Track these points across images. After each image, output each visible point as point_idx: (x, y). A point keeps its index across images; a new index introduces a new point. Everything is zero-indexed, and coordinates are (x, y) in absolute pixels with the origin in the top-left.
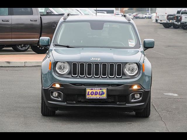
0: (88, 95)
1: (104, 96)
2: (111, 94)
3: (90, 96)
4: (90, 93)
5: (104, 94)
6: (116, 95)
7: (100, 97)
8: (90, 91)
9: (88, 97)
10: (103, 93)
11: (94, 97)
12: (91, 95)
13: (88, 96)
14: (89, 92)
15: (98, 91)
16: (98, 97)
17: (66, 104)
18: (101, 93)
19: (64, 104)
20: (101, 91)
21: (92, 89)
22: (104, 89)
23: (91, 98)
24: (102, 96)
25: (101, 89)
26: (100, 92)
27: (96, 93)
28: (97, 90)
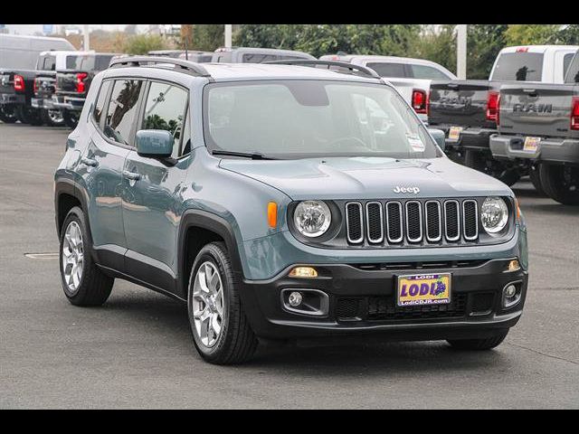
0: (404, 294)
1: (445, 297)
2: (460, 289)
3: (409, 297)
4: (407, 291)
5: (444, 289)
6: (470, 292)
7: (433, 300)
8: (409, 284)
9: (403, 301)
10: (441, 288)
11: (419, 300)
12: (412, 294)
13: (402, 299)
14: (404, 287)
15: (429, 283)
16: (428, 299)
17: (337, 326)
18: (436, 288)
19: (331, 325)
20: (435, 281)
21: (413, 278)
22: (445, 276)
23: (411, 303)
24: (438, 297)
25: (436, 277)
26: (433, 285)
27: (424, 290)
28: (427, 279)
